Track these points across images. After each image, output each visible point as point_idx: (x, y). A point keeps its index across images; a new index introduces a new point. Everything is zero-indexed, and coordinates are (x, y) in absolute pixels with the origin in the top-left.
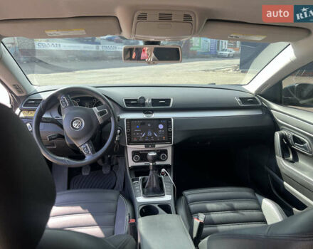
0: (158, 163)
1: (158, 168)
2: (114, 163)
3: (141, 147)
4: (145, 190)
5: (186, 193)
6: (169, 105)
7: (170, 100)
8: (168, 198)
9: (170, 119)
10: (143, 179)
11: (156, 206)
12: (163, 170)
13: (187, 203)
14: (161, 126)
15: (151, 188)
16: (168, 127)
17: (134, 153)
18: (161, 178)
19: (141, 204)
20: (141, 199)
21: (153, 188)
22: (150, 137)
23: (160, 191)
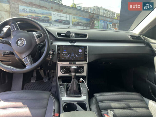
0: (77, 74)
1: (78, 78)
2: (51, 76)
3: (67, 64)
4: (68, 92)
5: (96, 95)
6: (86, 37)
7: (86, 35)
8: (84, 98)
9: (86, 47)
10: (67, 85)
11: (75, 103)
12: (81, 79)
13: (97, 102)
14: (80, 51)
15: (72, 91)
16: (85, 51)
17: (62, 67)
18: (79, 84)
19: (65, 102)
20: (65, 98)
21: (74, 91)
22: (73, 57)
23: (78, 93)
